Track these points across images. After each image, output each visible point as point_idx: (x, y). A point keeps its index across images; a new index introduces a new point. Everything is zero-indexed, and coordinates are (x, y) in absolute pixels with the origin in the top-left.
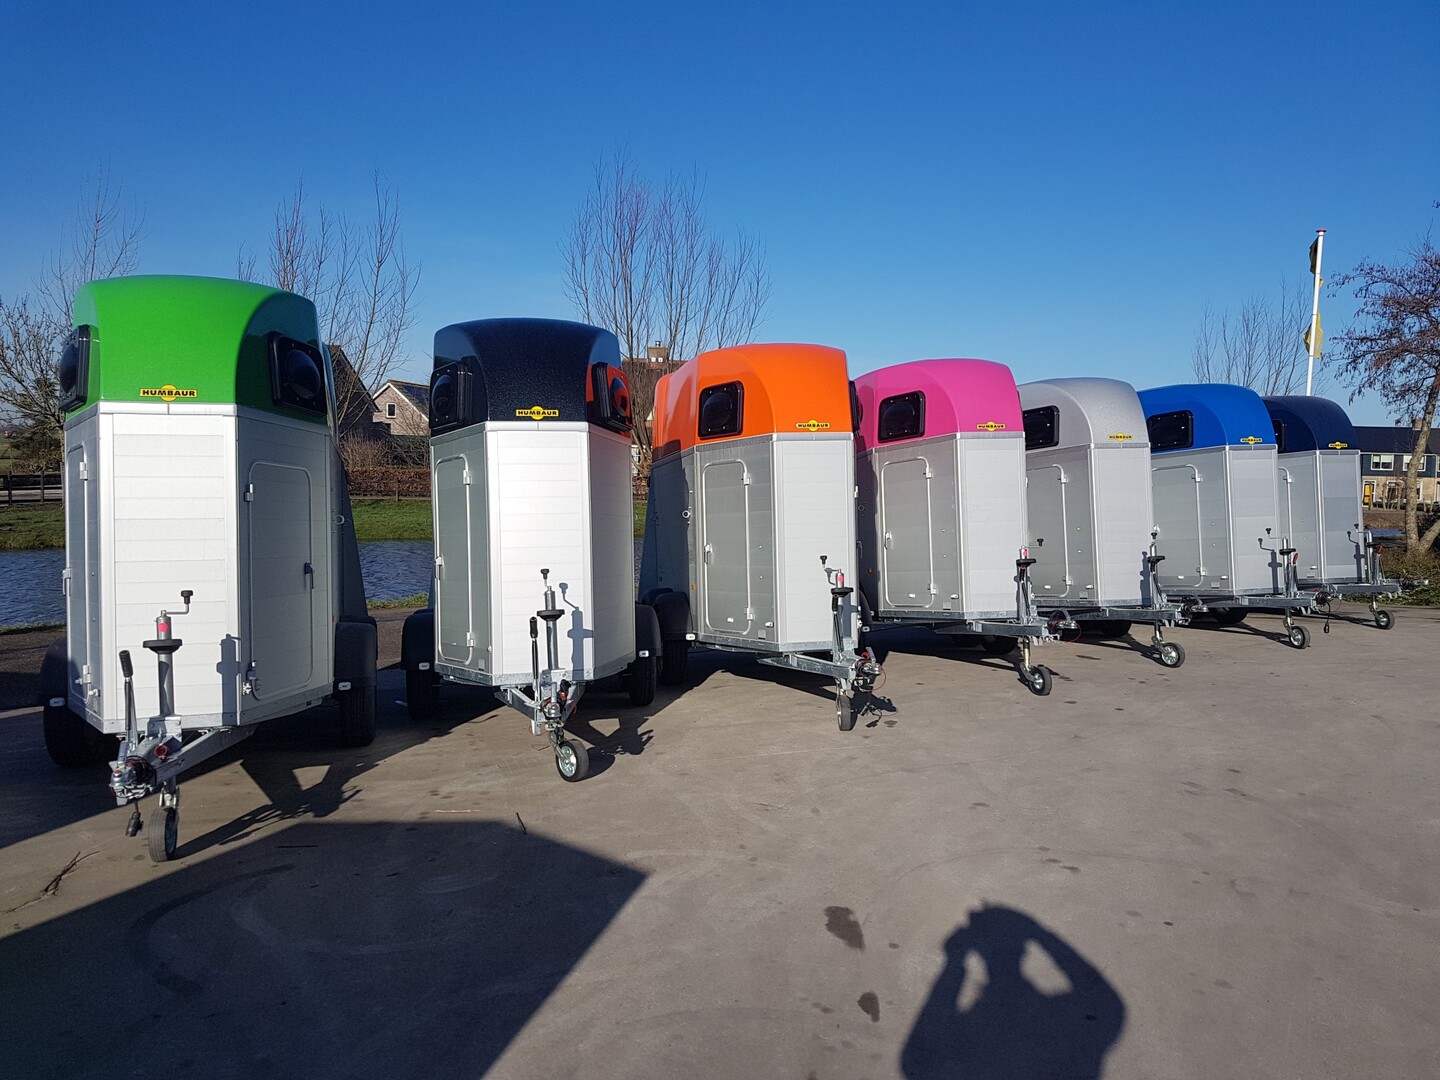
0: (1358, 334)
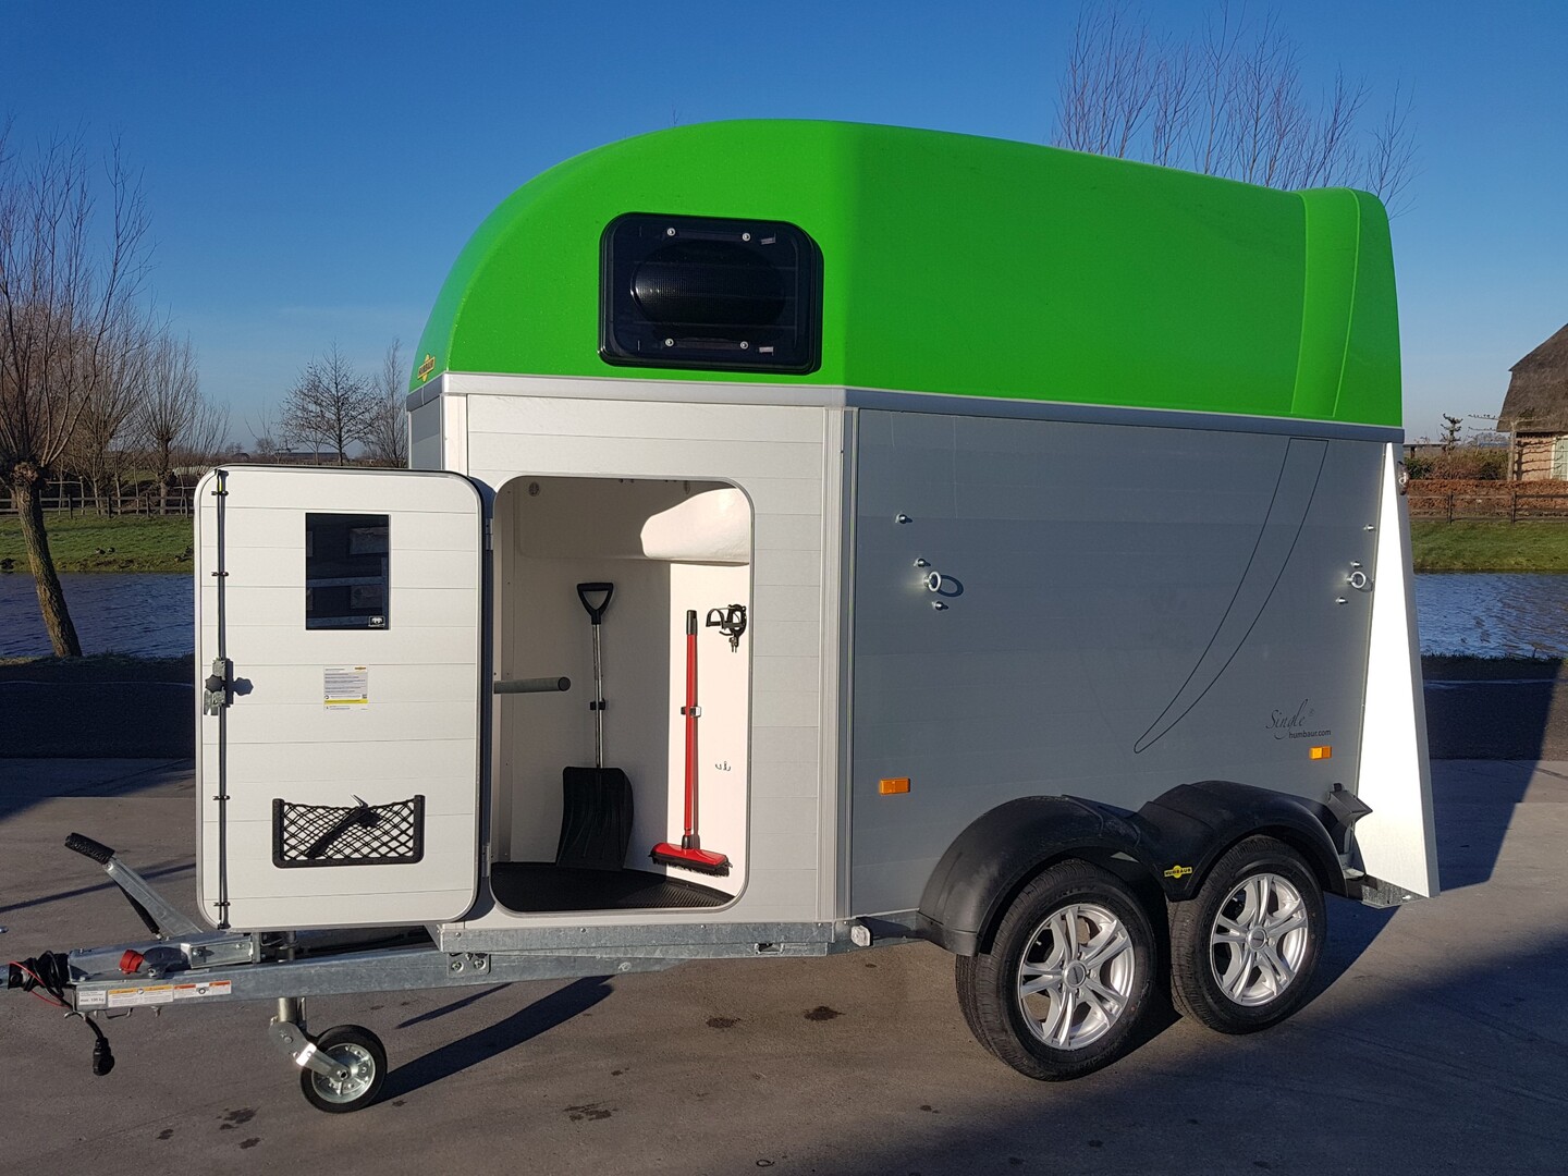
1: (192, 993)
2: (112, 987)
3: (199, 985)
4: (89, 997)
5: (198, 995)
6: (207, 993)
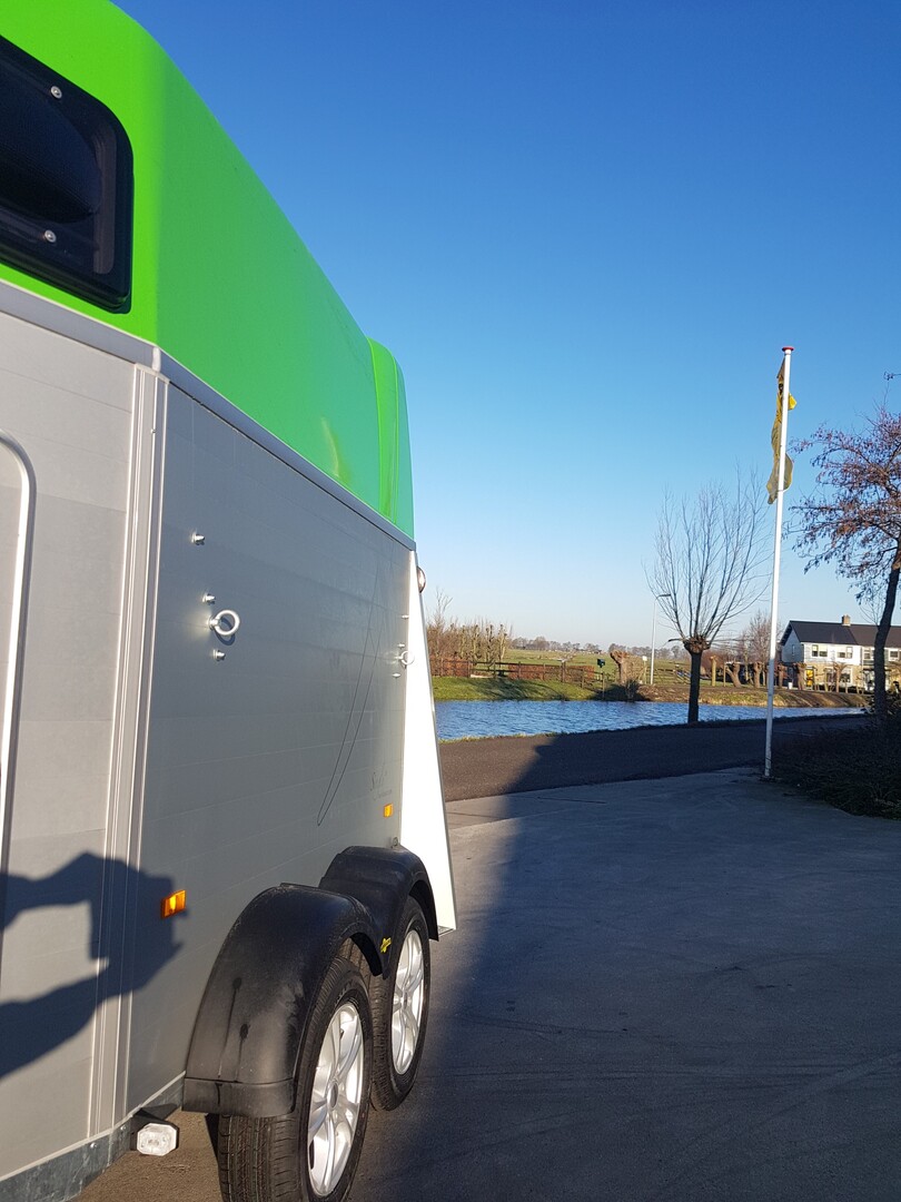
0: (817, 504)
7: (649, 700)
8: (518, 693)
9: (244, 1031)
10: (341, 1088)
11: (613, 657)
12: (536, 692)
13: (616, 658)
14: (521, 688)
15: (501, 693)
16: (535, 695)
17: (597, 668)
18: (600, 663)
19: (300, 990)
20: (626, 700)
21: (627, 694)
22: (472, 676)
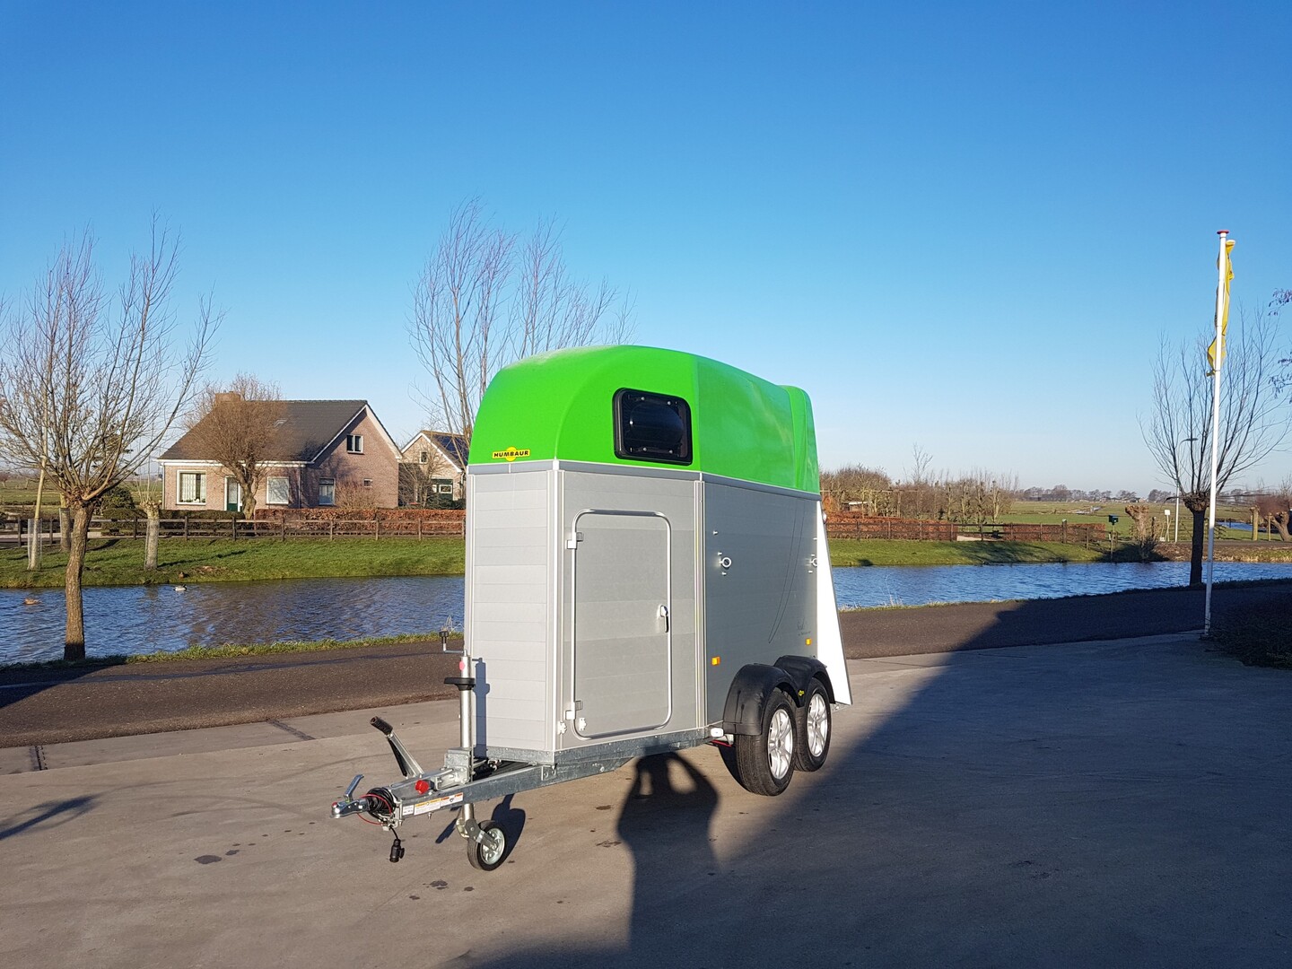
1: (447, 802)
2: (417, 803)
3: (451, 797)
4: (407, 810)
5: (449, 803)
6: (454, 802)
7: (1167, 560)
8: (1009, 556)
9: (743, 707)
10: (782, 743)
11: (1128, 512)
12: (1031, 554)
13: (1132, 513)
14: (1014, 551)
15: (989, 557)
16: (1029, 558)
17: (1109, 526)
18: (1112, 519)
19: (762, 695)
20: (1139, 560)
21: (1143, 553)
22: (960, 538)
